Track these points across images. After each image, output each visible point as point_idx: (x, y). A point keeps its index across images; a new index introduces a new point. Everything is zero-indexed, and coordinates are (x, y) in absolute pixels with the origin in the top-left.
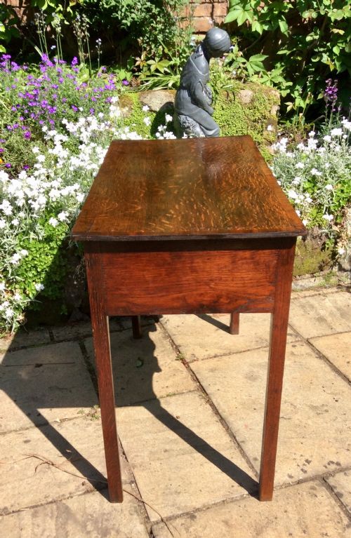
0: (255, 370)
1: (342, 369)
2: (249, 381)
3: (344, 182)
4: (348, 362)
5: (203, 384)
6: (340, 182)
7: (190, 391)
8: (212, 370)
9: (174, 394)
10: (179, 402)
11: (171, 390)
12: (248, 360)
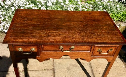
0: (71, 66)
1: (94, 73)
2: (67, 70)
3: (113, 13)
4: (97, 70)
5: (55, 68)
6: (112, 13)
7: (51, 70)
8: (59, 64)
9: (46, 70)
10: (46, 73)
11: (46, 68)
12: (70, 62)
